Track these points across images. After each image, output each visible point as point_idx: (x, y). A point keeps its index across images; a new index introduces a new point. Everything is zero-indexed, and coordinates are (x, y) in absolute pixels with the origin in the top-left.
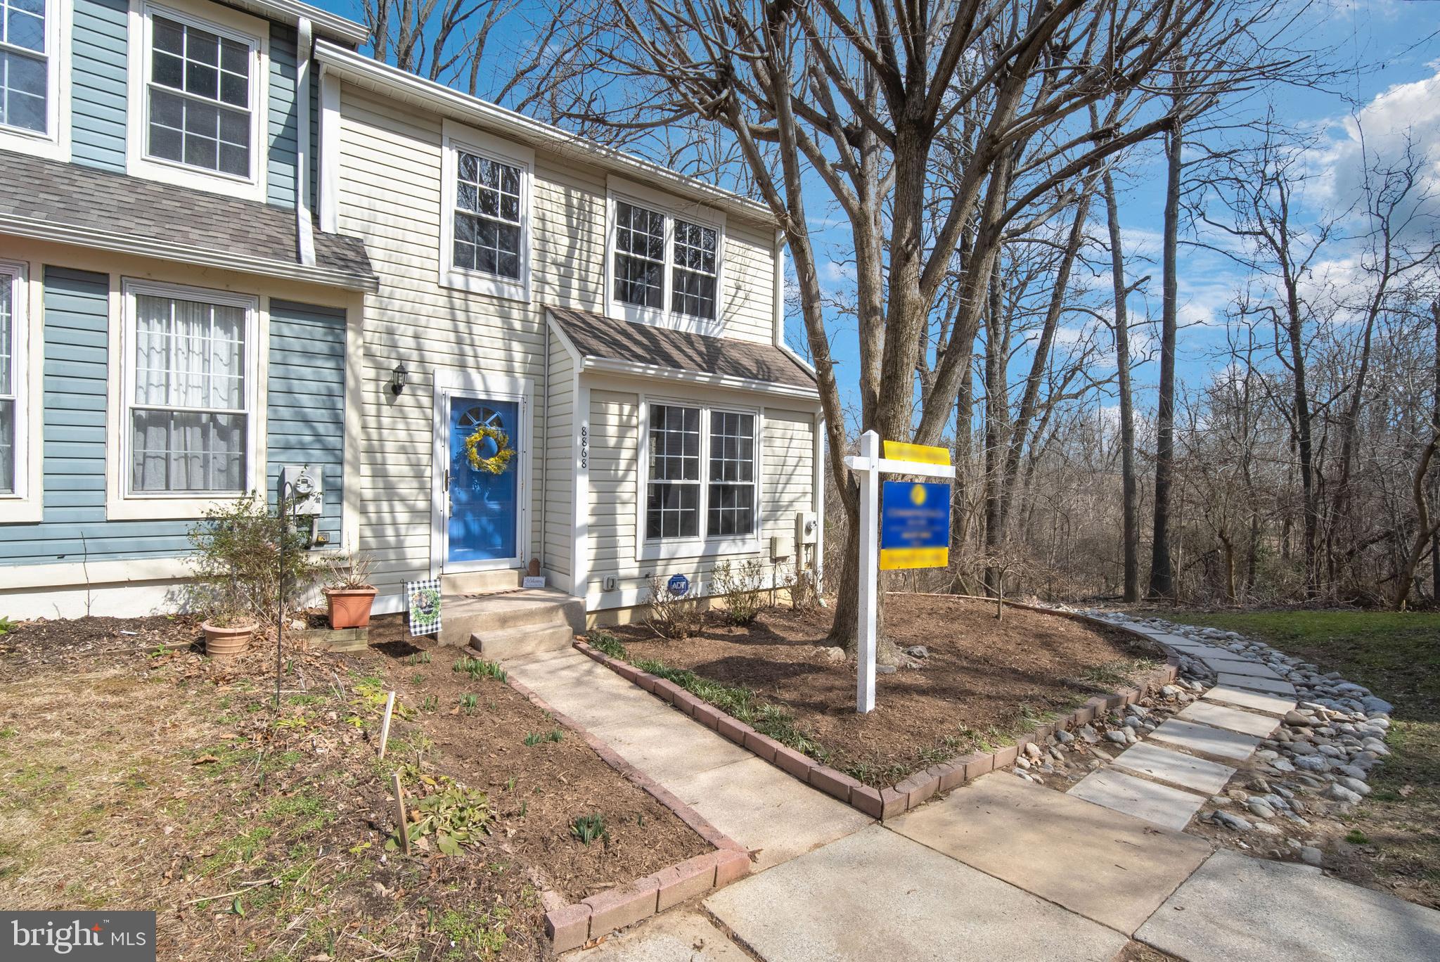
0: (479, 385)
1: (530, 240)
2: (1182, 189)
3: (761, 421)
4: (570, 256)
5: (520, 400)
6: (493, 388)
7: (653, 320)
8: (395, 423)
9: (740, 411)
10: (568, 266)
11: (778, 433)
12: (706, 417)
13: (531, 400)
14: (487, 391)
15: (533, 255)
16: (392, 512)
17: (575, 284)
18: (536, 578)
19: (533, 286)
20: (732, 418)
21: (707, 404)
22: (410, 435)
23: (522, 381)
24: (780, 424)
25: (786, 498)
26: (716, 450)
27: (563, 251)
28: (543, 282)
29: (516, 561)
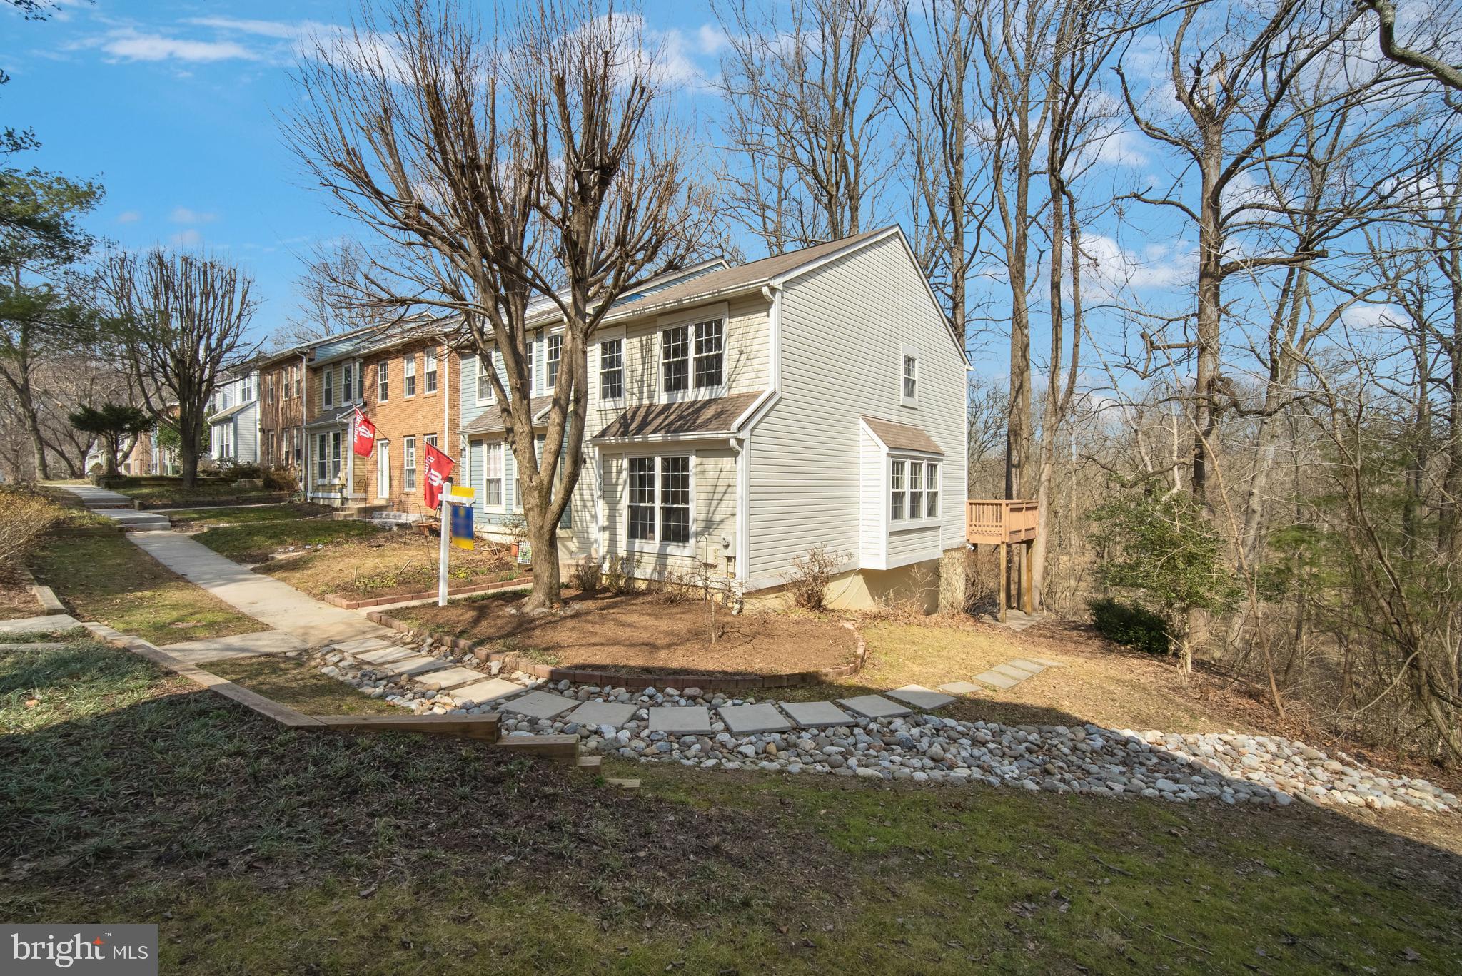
1: (626, 376)
3: (693, 461)
4: (643, 375)
7: (683, 398)
9: (680, 455)
10: (642, 381)
11: (710, 468)
12: (658, 462)
15: (628, 381)
17: (645, 389)
19: (628, 397)
20: (676, 461)
21: (658, 454)
24: (712, 460)
25: (717, 518)
26: (665, 484)
27: (639, 373)
28: (632, 394)
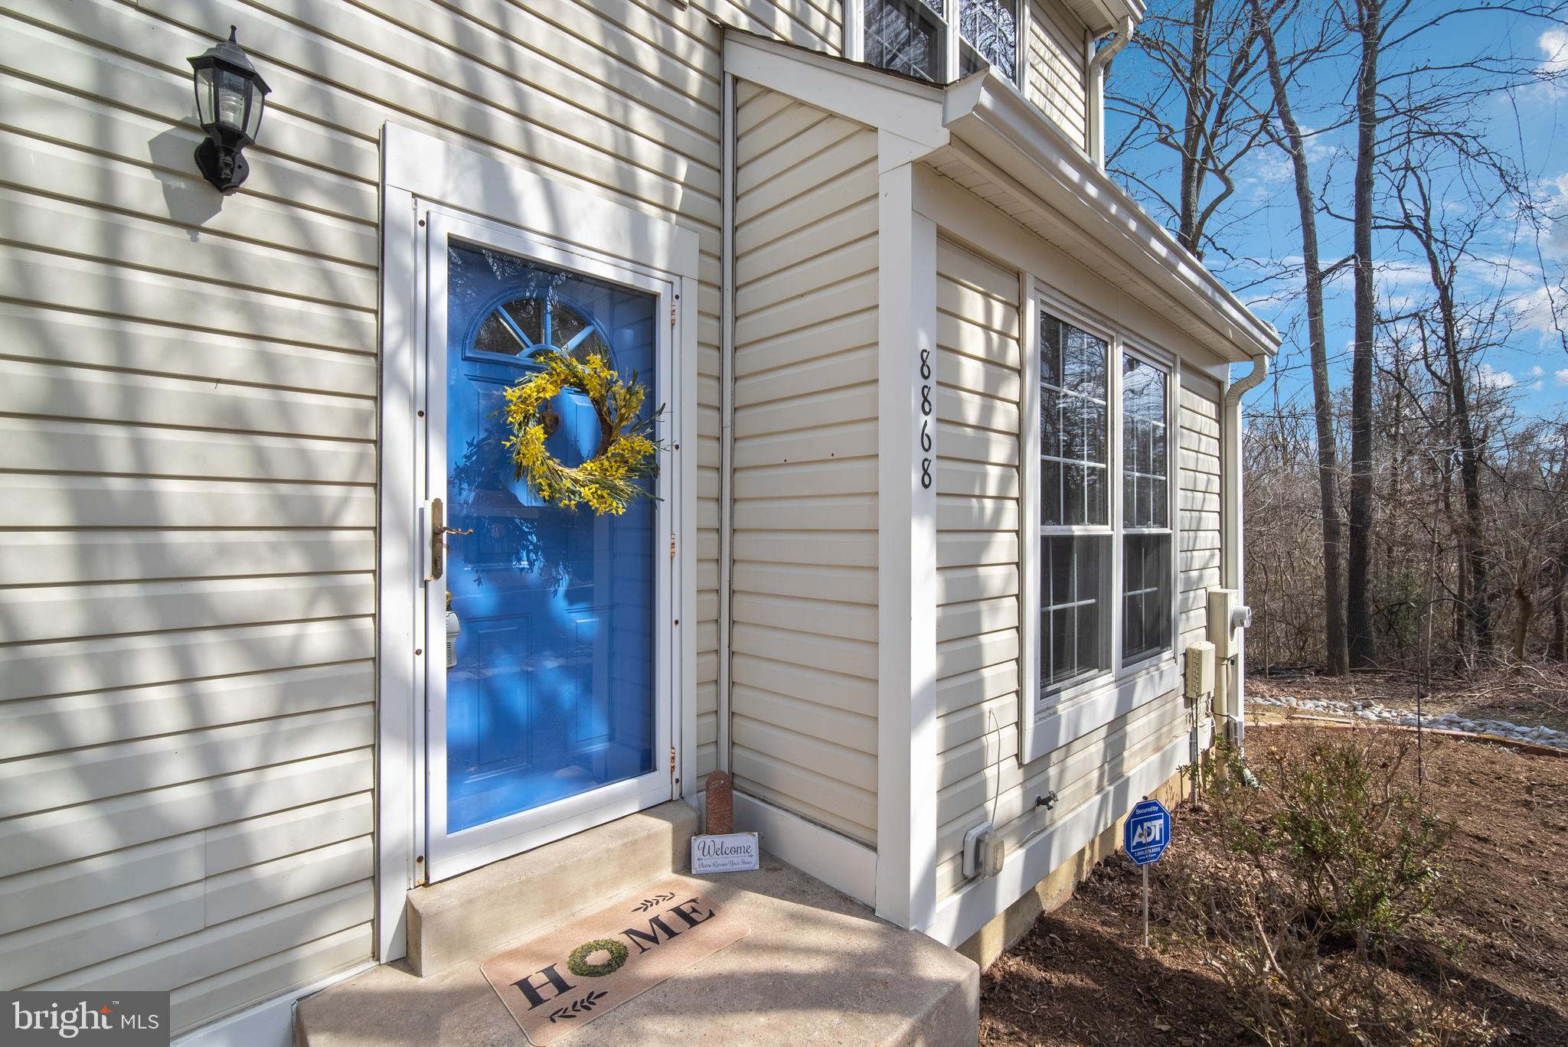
0: (534, 213)
2: (1377, 151)
5: (656, 286)
6: (580, 233)
8: (194, 301)
13: (691, 291)
14: (559, 239)
16: (187, 679)
18: (731, 840)
22: (268, 362)
23: (660, 231)
25: (1197, 561)
29: (657, 784)
